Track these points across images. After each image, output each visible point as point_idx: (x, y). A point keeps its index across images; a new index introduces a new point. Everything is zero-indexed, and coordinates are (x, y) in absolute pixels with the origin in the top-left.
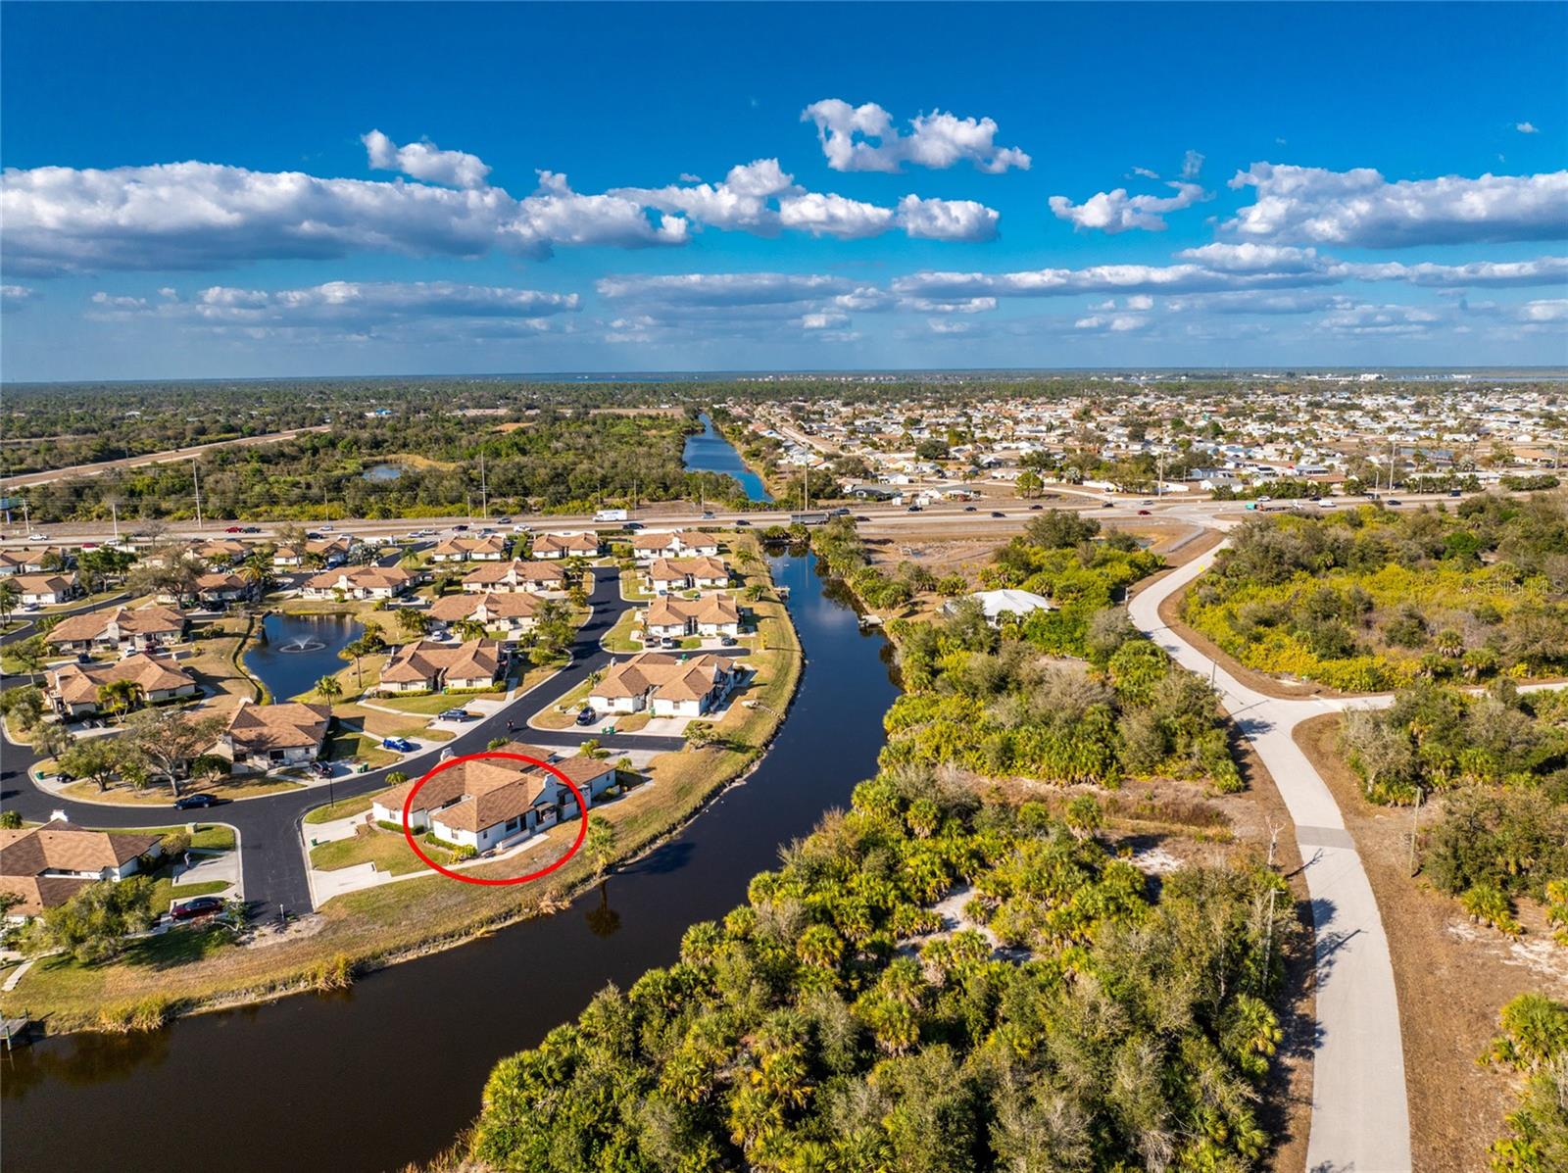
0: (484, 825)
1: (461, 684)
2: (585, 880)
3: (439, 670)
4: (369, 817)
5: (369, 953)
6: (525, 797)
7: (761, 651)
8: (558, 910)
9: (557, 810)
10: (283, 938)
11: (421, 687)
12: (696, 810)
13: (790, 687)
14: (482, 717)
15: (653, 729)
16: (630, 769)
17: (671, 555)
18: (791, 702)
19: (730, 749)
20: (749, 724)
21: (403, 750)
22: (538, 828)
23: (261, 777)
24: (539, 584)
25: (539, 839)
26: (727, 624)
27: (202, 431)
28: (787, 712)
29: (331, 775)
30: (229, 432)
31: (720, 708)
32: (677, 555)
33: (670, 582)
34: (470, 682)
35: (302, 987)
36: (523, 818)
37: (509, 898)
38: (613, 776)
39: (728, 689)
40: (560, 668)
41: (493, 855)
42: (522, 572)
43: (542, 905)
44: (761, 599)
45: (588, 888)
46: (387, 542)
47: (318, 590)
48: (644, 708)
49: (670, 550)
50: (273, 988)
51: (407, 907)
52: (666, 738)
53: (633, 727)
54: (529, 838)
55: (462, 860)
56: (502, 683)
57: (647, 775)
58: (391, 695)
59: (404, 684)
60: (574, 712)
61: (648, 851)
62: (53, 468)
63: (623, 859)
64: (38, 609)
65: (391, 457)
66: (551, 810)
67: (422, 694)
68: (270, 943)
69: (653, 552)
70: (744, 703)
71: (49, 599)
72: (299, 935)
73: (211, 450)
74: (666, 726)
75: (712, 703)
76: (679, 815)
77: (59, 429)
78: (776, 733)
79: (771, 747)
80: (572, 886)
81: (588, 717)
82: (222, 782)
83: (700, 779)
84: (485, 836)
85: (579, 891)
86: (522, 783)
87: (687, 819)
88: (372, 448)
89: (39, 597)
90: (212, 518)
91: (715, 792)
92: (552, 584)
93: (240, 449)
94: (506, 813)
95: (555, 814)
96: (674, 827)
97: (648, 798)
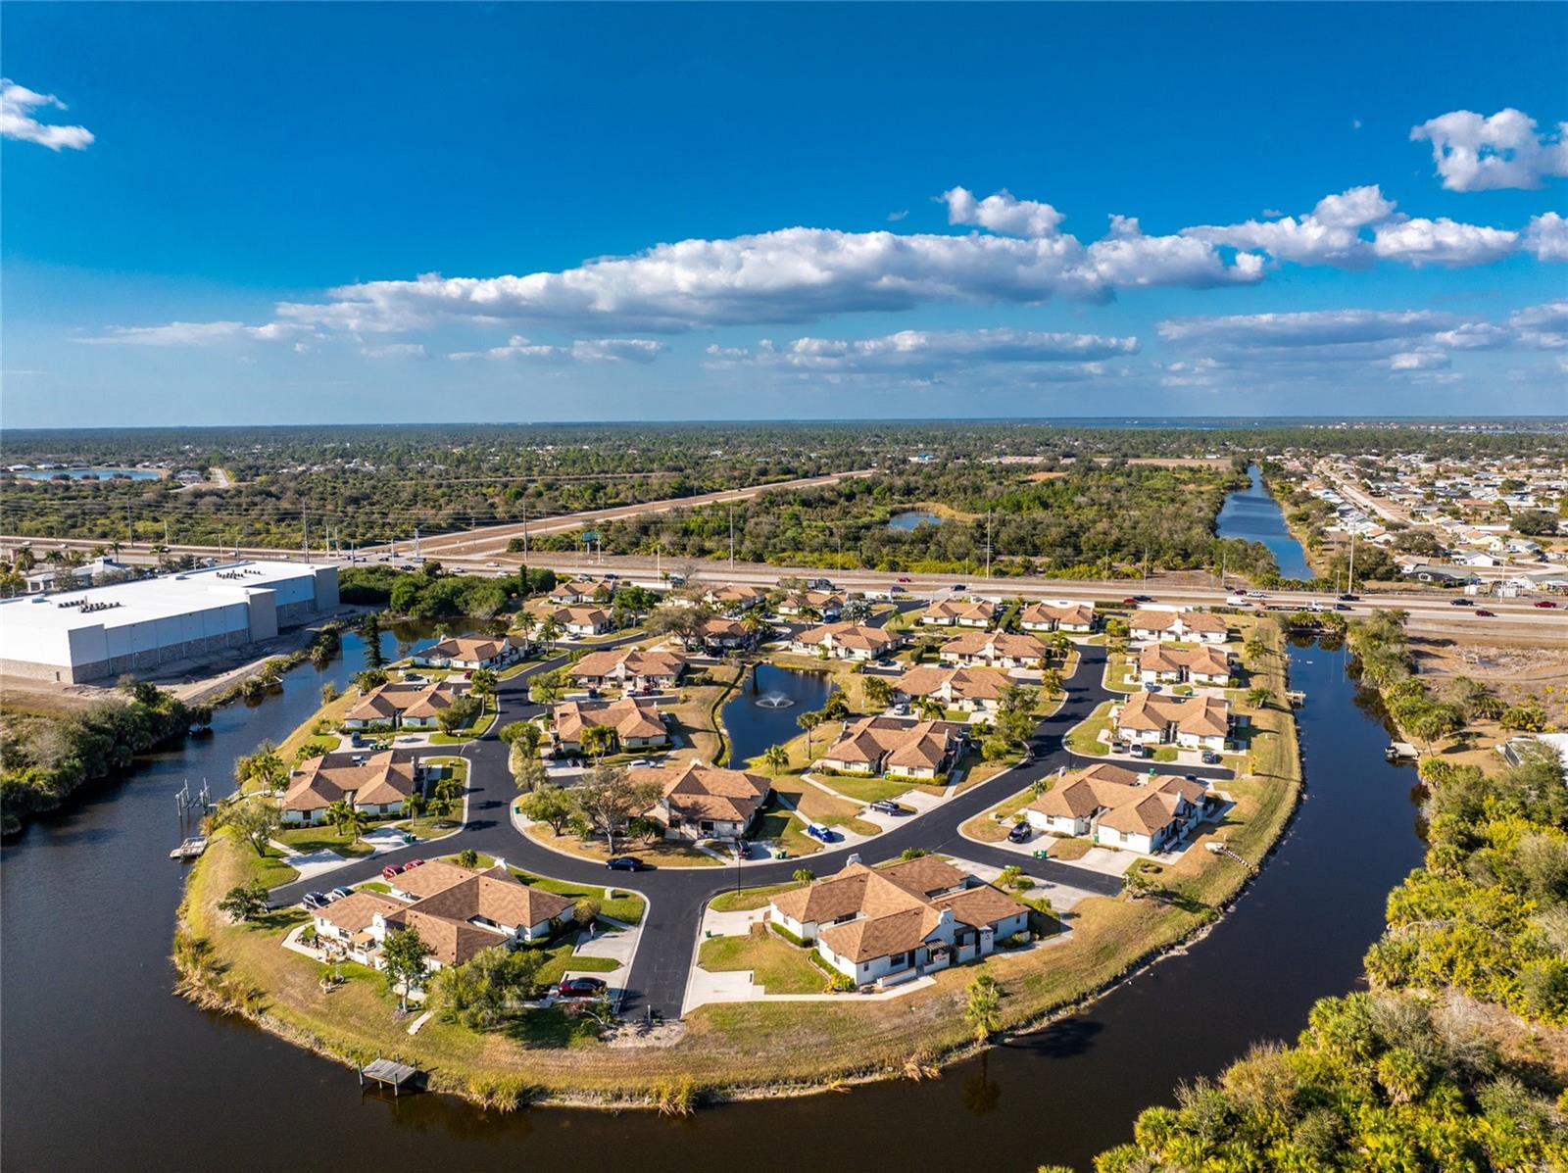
0: (865, 956)
1: (901, 772)
2: (962, 1046)
3: (886, 752)
4: (767, 915)
5: (717, 1081)
6: (918, 931)
7: (1248, 776)
8: (924, 1078)
9: (952, 952)
10: (642, 1044)
11: (863, 768)
12: (1116, 980)
13: (1274, 830)
14: (913, 813)
15: (1091, 861)
16: (1049, 912)
17: (1172, 638)
18: (1272, 851)
19: (1177, 904)
20: (1209, 875)
21: (825, 840)
22: (927, 969)
23: (687, 847)
24: (1017, 660)
25: (925, 982)
26: (1212, 736)
27: (764, 472)
28: (1262, 864)
29: (749, 858)
30: (785, 474)
31: (1178, 847)
32: (1178, 639)
33: (1159, 673)
34: (912, 770)
35: (646, 1103)
36: (912, 954)
37: (874, 1050)
38: (1024, 919)
39: (1192, 823)
40: (1012, 764)
41: (870, 991)
42: (1000, 646)
43: (908, 1066)
44: (1264, 706)
45: (965, 1056)
46: (886, 598)
47: (806, 645)
48: (1088, 832)
49: (1171, 633)
50: (618, 1097)
51: (767, 1035)
52: (1102, 876)
53: (1069, 856)
54: (915, 979)
55: (838, 991)
56: (945, 777)
57: (1067, 923)
58: (834, 773)
59: (848, 763)
60: (1010, 824)
61: (1045, 1023)
62: (640, 502)
63: (1013, 1028)
64: (579, 638)
65: (920, 504)
66: (945, 950)
67: (864, 776)
68: (630, 1045)
69: (1152, 632)
70: (1209, 844)
71: (589, 630)
72: (657, 1043)
73: (763, 492)
74: (1108, 860)
75: (1169, 839)
76: (1093, 983)
77: (655, 466)
78: (1243, 890)
79: (1232, 909)
80: (946, 1051)
81: (1023, 834)
82: (654, 847)
83: (1130, 940)
84: (866, 969)
85: (953, 1058)
86: (918, 913)
87: (1101, 989)
88: (903, 495)
89: (581, 627)
90: (744, 560)
91: (1145, 959)
92: (1031, 662)
93: (787, 492)
94: (892, 947)
95: (947, 956)
96: (1084, 997)
97: (1059, 954)
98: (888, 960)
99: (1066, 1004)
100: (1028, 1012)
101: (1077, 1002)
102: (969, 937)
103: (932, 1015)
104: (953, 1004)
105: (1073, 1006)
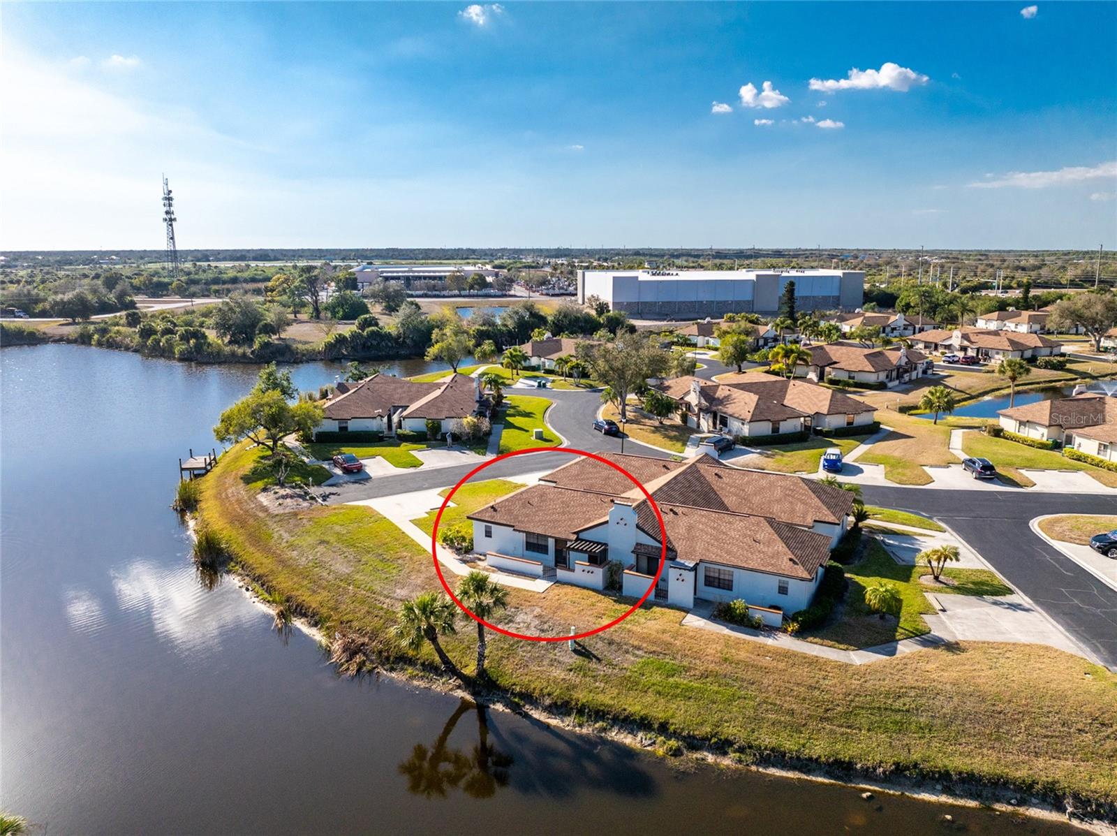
0: (487, 515)
6: (589, 521)
10: (268, 503)
14: (1019, 486)
22: (558, 573)
54: (534, 577)
61: (589, 729)
68: (264, 499)
72: (273, 508)
82: (662, 427)
84: (488, 534)
95: (604, 573)
96: (722, 747)
98: (521, 537)
99: (663, 729)
100: (581, 696)
101: (694, 743)
105: (673, 743)
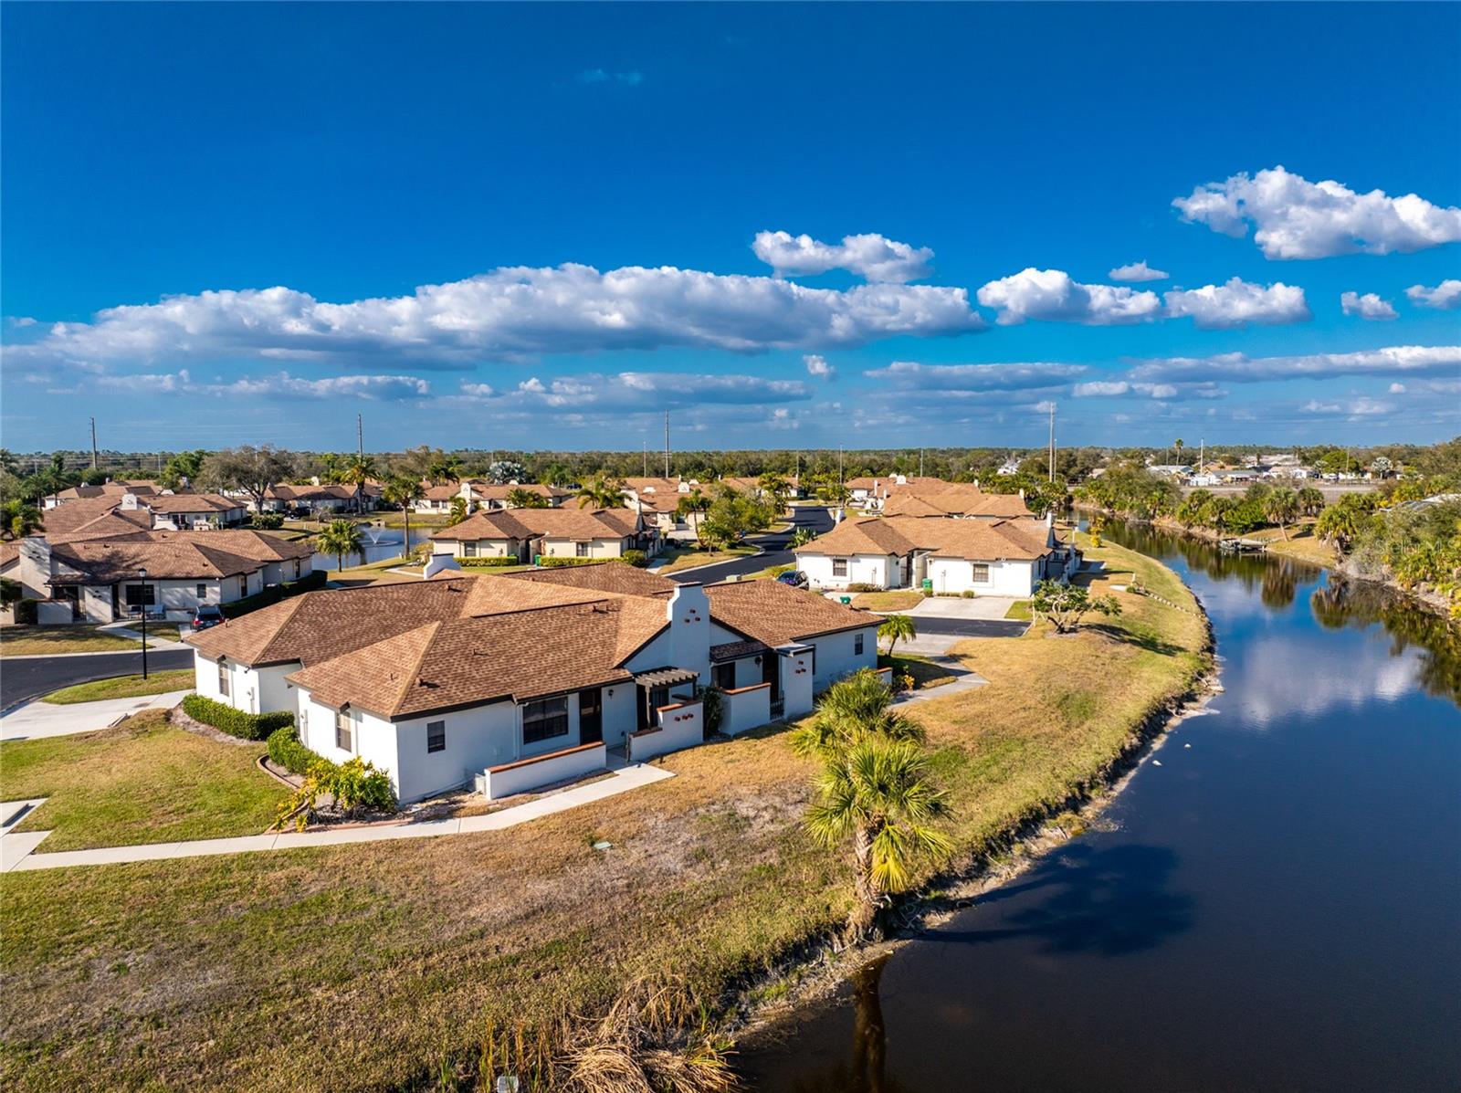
0: (433, 702)
1: (566, 550)
3: (537, 536)
6: (608, 645)
9: (708, 698)
11: (497, 552)
12: (1128, 757)
15: (936, 610)
19: (1137, 644)
20: (1151, 615)
22: (638, 744)
25: (631, 778)
40: (742, 555)
41: (447, 813)
45: (813, 989)
48: (907, 582)
52: (970, 622)
53: (890, 606)
54: (600, 772)
56: (638, 553)
57: (953, 666)
59: (470, 544)
61: (1021, 862)
66: (688, 693)
67: (497, 563)
70: (1112, 587)
74: (966, 606)
76: (1086, 761)
79: (1219, 657)
80: (741, 979)
84: (436, 742)
85: (772, 1005)
86: (605, 608)
87: (1108, 779)
91: (1154, 722)
94: (526, 678)
95: (697, 709)
96: (1084, 793)
97: (979, 707)
98: (511, 716)
99: (1051, 810)
102: (746, 668)
103: (672, 860)
104: (736, 823)
105: (1068, 816)
